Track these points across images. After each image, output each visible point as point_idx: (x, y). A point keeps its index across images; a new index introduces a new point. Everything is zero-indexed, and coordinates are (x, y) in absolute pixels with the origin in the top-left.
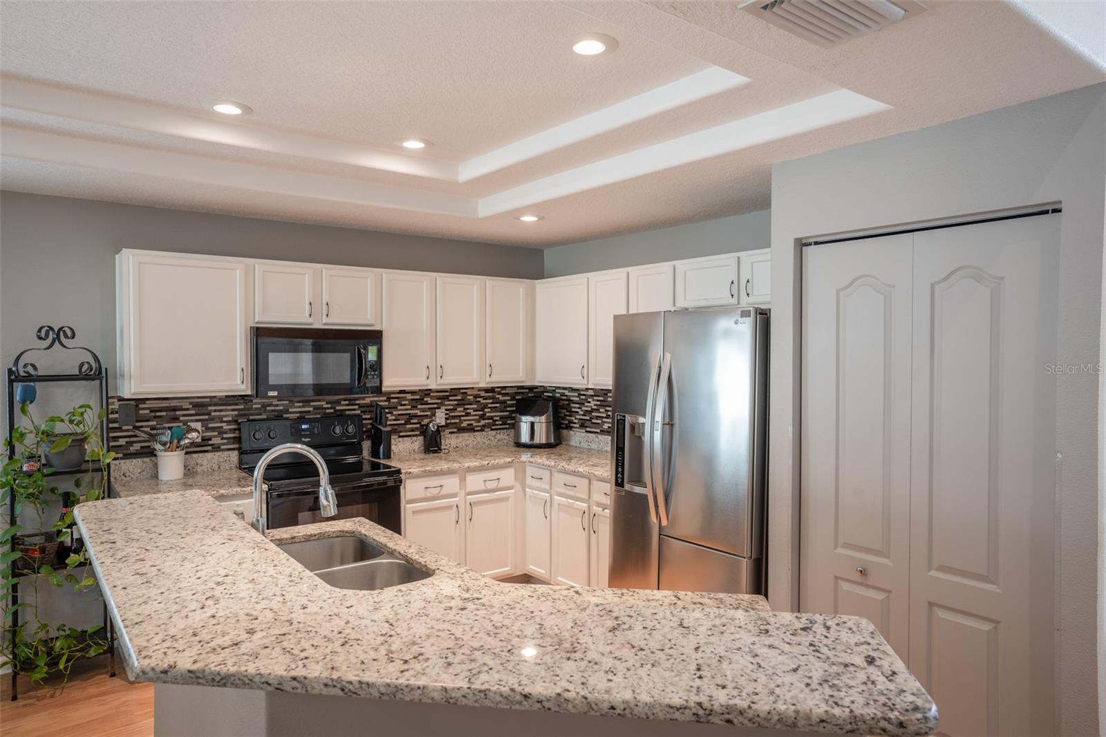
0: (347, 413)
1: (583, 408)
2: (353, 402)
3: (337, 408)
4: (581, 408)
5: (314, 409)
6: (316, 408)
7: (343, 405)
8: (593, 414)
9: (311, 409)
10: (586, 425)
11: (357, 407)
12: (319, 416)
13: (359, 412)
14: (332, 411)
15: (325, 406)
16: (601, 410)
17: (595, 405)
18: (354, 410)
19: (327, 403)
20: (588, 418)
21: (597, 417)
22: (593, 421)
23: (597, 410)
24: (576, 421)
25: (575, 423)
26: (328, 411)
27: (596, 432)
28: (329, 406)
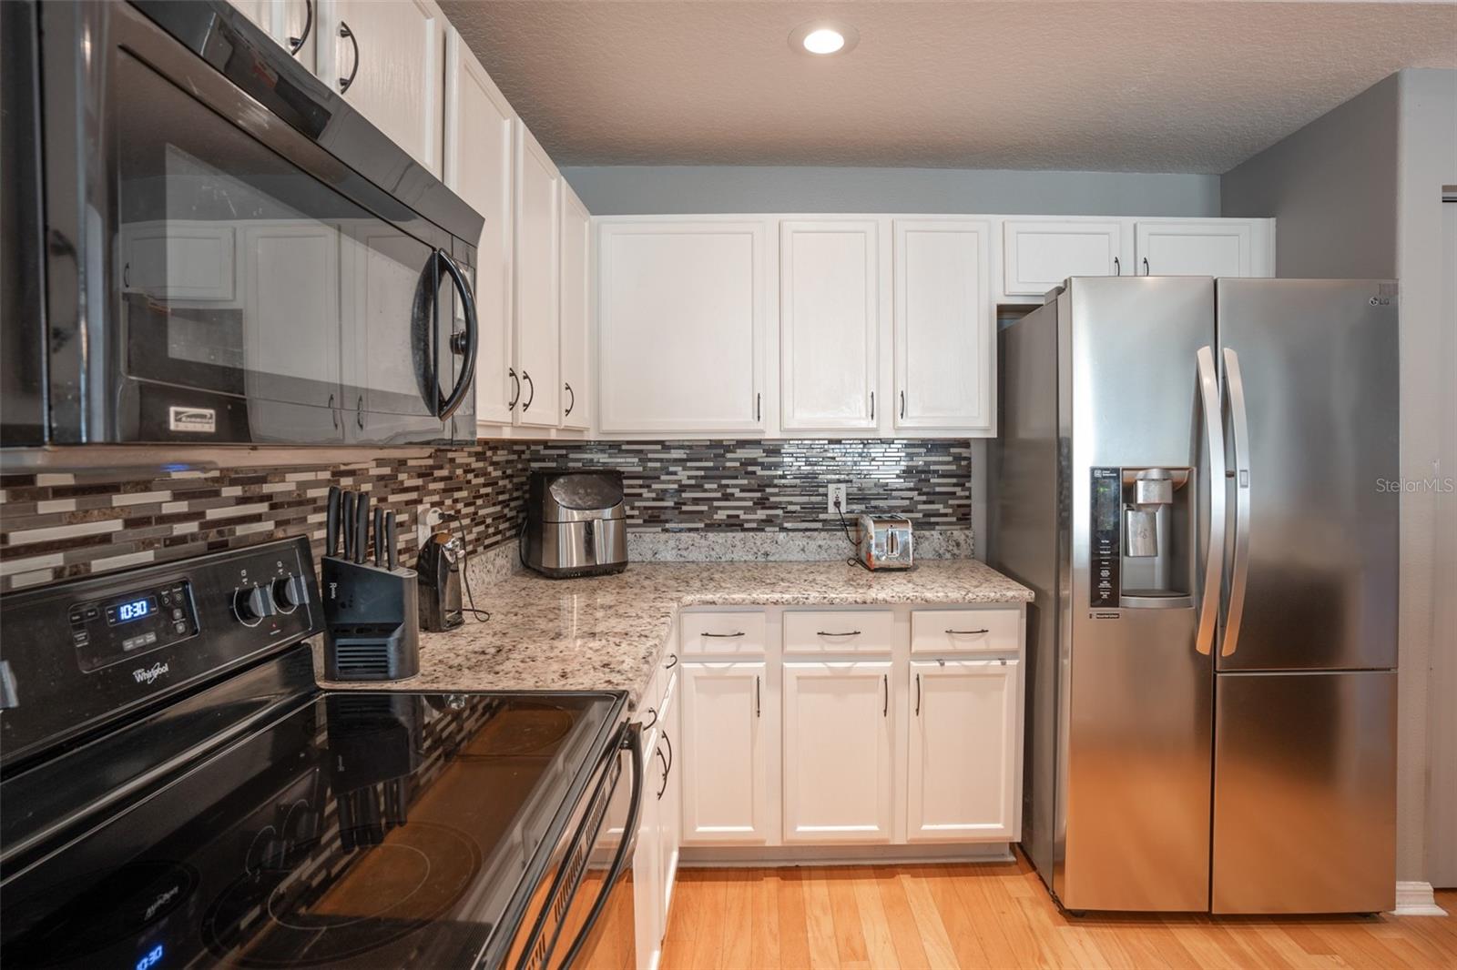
0: (241, 530)
1: (654, 486)
2: (254, 489)
3: (213, 514)
4: (649, 487)
5: (129, 524)
6: (135, 521)
7: (227, 503)
8: (684, 495)
9: (115, 526)
10: (663, 517)
11: (262, 508)
12: (148, 556)
13: (268, 526)
14: (192, 527)
15: (170, 508)
16: (706, 486)
17: (689, 478)
18: (257, 518)
19: (177, 497)
20: (671, 504)
21: (696, 501)
22: (685, 508)
23: (699, 487)
24: (636, 513)
25: (632, 517)
26: (180, 529)
27: (696, 530)
28: (182, 507)
